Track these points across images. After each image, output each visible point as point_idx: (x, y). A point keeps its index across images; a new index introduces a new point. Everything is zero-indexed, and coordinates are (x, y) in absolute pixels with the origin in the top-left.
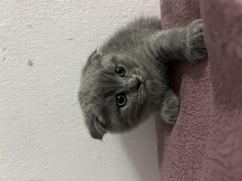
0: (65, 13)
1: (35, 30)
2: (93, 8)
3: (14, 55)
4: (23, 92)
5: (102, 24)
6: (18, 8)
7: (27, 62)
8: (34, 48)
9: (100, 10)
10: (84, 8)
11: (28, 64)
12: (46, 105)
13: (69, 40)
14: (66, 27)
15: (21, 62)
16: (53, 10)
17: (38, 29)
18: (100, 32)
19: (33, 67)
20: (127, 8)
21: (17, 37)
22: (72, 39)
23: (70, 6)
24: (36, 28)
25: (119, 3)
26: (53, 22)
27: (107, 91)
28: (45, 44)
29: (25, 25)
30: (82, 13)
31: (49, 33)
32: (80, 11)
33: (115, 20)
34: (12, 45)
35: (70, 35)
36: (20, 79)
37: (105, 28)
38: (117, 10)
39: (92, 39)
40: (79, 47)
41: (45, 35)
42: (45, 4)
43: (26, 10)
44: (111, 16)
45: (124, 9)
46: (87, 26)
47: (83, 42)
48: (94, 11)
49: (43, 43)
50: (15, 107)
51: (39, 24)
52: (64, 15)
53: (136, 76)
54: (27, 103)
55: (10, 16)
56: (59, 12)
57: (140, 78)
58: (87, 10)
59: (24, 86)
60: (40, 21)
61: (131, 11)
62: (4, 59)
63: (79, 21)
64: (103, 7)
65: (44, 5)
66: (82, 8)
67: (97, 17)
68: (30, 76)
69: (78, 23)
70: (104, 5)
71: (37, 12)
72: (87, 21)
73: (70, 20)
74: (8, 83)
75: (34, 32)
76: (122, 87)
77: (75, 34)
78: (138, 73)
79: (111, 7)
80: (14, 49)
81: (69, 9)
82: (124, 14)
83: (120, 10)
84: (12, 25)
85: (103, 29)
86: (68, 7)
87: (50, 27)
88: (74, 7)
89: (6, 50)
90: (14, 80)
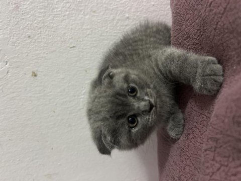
0: (65, 19)
1: (35, 40)
2: (94, 12)
3: (17, 67)
4: (30, 102)
5: (104, 28)
6: (13, 18)
7: (31, 74)
8: (36, 59)
9: (102, 13)
10: (84, 12)
11: (32, 75)
12: (54, 112)
13: (71, 48)
14: (67, 35)
15: (25, 74)
16: (51, 17)
17: (38, 38)
18: (102, 37)
19: (37, 78)
20: (130, 9)
21: (17, 49)
22: (74, 47)
23: (70, 11)
24: (36, 38)
25: (121, 4)
26: (53, 30)
27: (119, 114)
28: (47, 54)
29: (23, 35)
30: (82, 18)
31: (50, 42)
32: (81, 16)
33: (117, 23)
34: (14, 58)
35: (72, 43)
36: (26, 90)
37: (107, 32)
38: (119, 12)
39: (95, 45)
40: (82, 54)
41: (46, 45)
42: (42, 11)
43: (23, 19)
44: (113, 19)
45: (127, 10)
46: (89, 32)
47: (86, 49)
48: (95, 14)
49: (44, 53)
50: (25, 116)
51: (38, 34)
52: (64, 21)
53: (148, 98)
54: (35, 111)
55: (7, 28)
56: (58, 19)
57: (152, 101)
58: (87, 14)
59: (30, 97)
60: (39, 31)
61: (134, 12)
62: (8, 72)
63: (80, 27)
64: (104, 9)
65: (41, 13)
66: (82, 12)
67: (99, 21)
68: (36, 87)
69: (79, 29)
70: (106, 7)
71: (35, 20)
72: (88, 27)
73: (71, 27)
74: (15, 95)
75: (34, 42)
76: (134, 109)
77: (77, 41)
78: (150, 95)
79: (113, 9)
80: (16, 62)
81: (68, 14)
82: (127, 15)
83: (123, 11)
84: (10, 37)
85: (105, 34)
86: (67, 13)
87: (50, 36)
88: (73, 12)
89: (8, 63)
90: (20, 91)
